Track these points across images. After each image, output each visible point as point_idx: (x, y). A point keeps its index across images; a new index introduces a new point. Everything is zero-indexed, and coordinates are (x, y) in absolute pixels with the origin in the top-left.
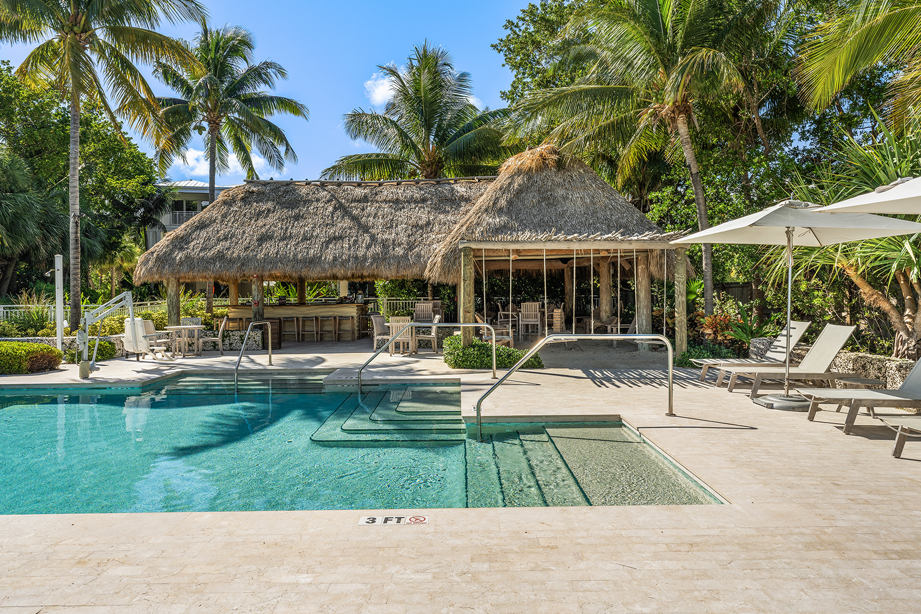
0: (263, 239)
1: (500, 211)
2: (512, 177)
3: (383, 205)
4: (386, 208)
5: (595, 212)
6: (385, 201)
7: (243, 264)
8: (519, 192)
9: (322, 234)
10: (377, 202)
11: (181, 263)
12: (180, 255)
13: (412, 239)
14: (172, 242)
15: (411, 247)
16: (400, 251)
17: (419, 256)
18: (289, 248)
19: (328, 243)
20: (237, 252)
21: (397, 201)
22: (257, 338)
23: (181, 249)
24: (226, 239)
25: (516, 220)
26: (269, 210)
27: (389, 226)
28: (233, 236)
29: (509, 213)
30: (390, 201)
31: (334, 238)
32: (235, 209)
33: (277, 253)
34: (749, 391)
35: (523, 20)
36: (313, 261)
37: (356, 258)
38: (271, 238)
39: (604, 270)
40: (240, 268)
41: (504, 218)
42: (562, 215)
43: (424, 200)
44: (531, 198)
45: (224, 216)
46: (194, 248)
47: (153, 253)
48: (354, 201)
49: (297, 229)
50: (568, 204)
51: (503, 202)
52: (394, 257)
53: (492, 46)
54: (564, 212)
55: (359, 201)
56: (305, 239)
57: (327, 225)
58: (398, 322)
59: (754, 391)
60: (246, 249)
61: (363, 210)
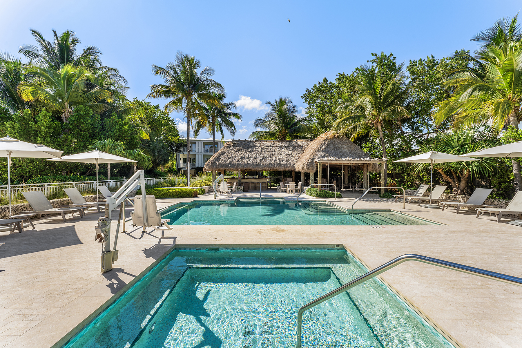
0: (242, 158)
1: (323, 151)
2: (325, 140)
3: (276, 148)
4: (277, 149)
5: (351, 152)
6: (276, 147)
7: (237, 166)
8: (328, 145)
9: (260, 157)
10: (274, 147)
11: (219, 165)
12: (218, 163)
13: (287, 159)
14: (214, 159)
15: (287, 161)
16: (285, 162)
17: (290, 164)
18: (251, 161)
19: (262, 159)
20: (235, 162)
21: (280, 147)
22: (242, 189)
23: (218, 161)
24: (231, 158)
25: (328, 153)
26: (242, 149)
27: (279, 155)
28: (233, 157)
29: (325, 151)
30: (278, 147)
31: (264, 158)
32: (231, 149)
33: (247, 162)
34: (418, 204)
35: (314, 89)
36: (259, 165)
37: (272, 164)
38: (244, 158)
39: (346, 169)
40: (237, 167)
41: (324, 153)
42: (341, 152)
43: (288, 147)
44: (331, 147)
45: (228, 151)
46: (221, 161)
47: (209, 162)
48: (267, 146)
49: (252, 155)
50: (343, 149)
51: (323, 148)
52: (283, 164)
53: (301, 96)
54: (342, 151)
55: (269, 147)
56: (255, 158)
57: (261, 154)
58: (291, 184)
59: (419, 204)
60: (238, 161)
61: (270, 149)
